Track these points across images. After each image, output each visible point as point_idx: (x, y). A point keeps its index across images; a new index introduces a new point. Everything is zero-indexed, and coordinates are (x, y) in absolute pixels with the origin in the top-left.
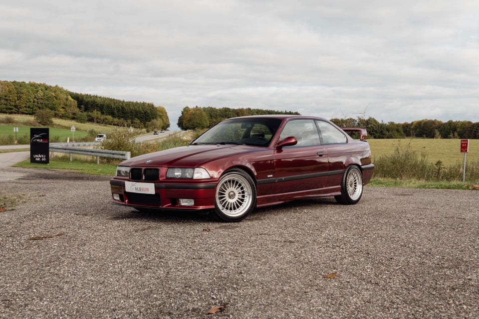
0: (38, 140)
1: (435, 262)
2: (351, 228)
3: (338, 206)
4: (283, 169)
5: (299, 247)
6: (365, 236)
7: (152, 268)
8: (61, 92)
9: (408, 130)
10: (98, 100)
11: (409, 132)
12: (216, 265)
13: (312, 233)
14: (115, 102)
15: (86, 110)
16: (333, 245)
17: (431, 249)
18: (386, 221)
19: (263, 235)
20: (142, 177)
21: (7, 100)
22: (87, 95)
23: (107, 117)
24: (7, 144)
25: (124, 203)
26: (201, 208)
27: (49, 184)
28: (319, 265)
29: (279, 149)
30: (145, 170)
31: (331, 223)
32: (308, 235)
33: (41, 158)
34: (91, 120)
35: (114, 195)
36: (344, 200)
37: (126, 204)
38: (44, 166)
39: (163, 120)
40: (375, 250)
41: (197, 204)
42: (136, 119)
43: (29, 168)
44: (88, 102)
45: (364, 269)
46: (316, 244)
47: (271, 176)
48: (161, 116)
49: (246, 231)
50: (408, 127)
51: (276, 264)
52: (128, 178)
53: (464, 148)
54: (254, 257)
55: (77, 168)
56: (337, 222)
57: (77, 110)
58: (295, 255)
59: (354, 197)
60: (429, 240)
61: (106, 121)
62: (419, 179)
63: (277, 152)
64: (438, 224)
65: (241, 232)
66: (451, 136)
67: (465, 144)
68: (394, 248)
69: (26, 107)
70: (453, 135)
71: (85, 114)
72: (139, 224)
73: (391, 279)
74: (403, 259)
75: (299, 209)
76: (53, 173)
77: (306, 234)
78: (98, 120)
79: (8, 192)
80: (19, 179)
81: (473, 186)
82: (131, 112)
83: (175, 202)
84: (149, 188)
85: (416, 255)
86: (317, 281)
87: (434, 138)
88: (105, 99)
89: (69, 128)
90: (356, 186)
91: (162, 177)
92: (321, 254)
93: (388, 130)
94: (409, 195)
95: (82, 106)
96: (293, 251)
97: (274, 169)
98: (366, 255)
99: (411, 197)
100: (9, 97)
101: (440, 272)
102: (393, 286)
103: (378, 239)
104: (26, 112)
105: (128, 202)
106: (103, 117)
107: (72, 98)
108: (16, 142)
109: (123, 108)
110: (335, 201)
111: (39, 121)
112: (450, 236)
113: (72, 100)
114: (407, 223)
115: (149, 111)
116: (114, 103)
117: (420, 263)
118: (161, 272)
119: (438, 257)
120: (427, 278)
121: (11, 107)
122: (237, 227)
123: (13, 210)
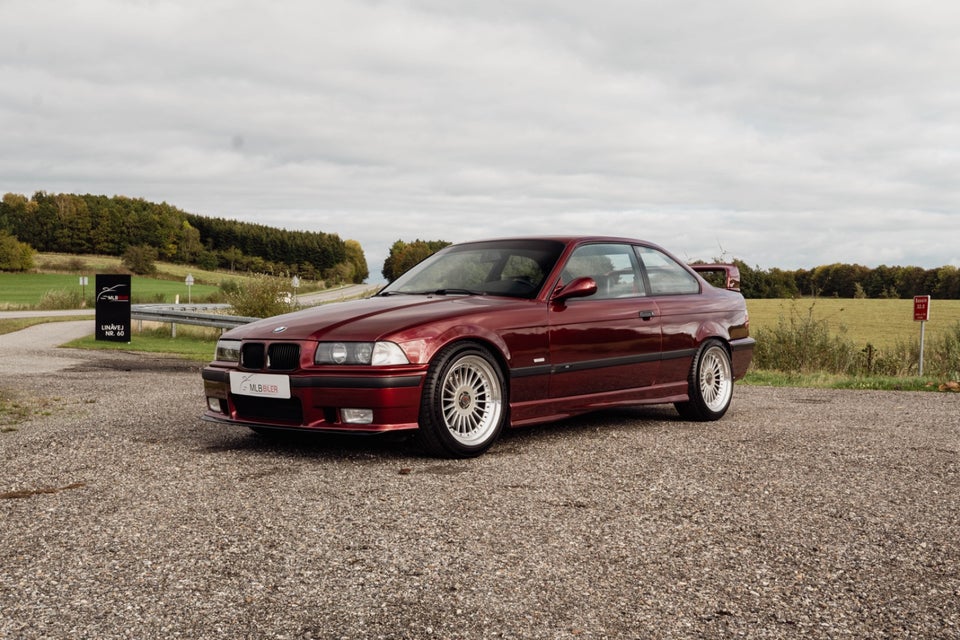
0: (110, 298)
1: (922, 559)
2: (713, 472)
3: (682, 424)
4: (567, 346)
5: (598, 519)
6: (746, 492)
7: (243, 573)
8: (171, 214)
9: (805, 283)
10: (238, 229)
11: (807, 286)
12: (398, 567)
13: (627, 484)
14: (269, 232)
15: (216, 246)
16: (675, 515)
17: (901, 524)
18: (788, 456)
19: (519, 489)
20: (265, 362)
21: (72, 229)
22: (219, 219)
23: (254, 259)
24: (68, 307)
25: (228, 418)
26: (389, 427)
27: (119, 378)
28: (645, 565)
29: (559, 303)
30: (272, 346)
31: (669, 462)
32: (619, 489)
33: (115, 332)
34: (225, 265)
35: (211, 400)
36: (694, 411)
37: (234, 420)
38: (119, 346)
39: (356, 265)
40: (774, 526)
41: (379, 419)
42: (307, 263)
43: (91, 350)
44: (218, 233)
45: (753, 580)
46: (636, 511)
47: (542, 360)
48: (352, 259)
49: (483, 480)
50: (804, 277)
51: (542, 564)
52: (236, 364)
53: (920, 313)
54: (492, 544)
55: (182, 350)
56: (681, 458)
57: (199, 247)
58: (587, 539)
59: (716, 405)
60: (892, 502)
61: (253, 267)
62: (833, 370)
63: (554, 310)
64: (899, 464)
65: (471, 480)
66: (885, 293)
67: (922, 304)
68: (817, 523)
69: (106, 241)
70: (889, 292)
71: (214, 253)
72: (255, 462)
73: (824, 608)
74: (842, 550)
75: (601, 430)
76: (134, 358)
77: (615, 487)
78: (238, 265)
79: (31, 395)
80: (65, 370)
81: (945, 384)
82: (298, 250)
83: (333, 415)
84: (277, 386)
85: (871, 541)
86: (640, 616)
87: (852, 297)
88: (251, 227)
89: (182, 279)
90: (718, 383)
91: (306, 360)
92: (648, 538)
93: (768, 282)
94: (824, 402)
95: (210, 240)
96: (584, 528)
97: (548, 347)
98: (753, 541)
99: (828, 406)
100: (77, 223)
101: (940, 588)
102: (832, 630)
103: (775, 498)
104: (108, 250)
105: (238, 416)
106: (246, 260)
107: (192, 224)
108: (84, 304)
109: (283, 242)
110: (676, 413)
111: (130, 267)
112: (936, 492)
113: (191, 227)
114: (833, 462)
115: (330, 249)
116: (267, 234)
117: (885, 563)
118: (258, 588)
119: (924, 545)
120: (915, 605)
121: (80, 241)
122: (465, 469)
123: (11, 430)
